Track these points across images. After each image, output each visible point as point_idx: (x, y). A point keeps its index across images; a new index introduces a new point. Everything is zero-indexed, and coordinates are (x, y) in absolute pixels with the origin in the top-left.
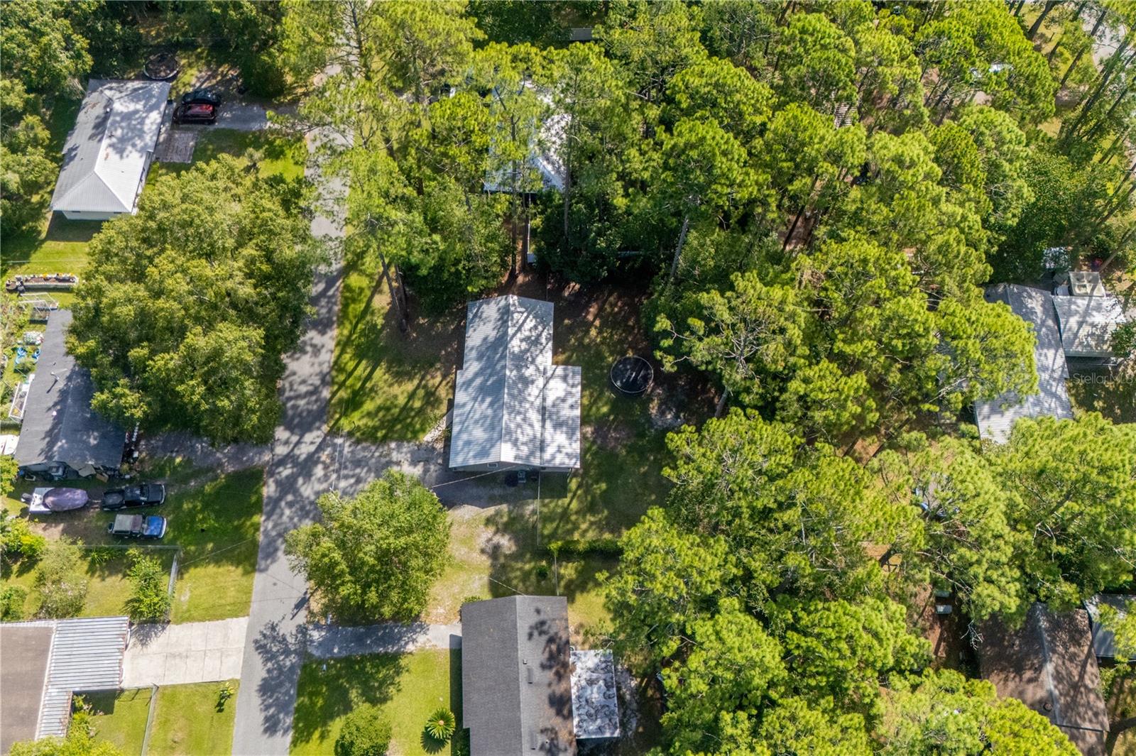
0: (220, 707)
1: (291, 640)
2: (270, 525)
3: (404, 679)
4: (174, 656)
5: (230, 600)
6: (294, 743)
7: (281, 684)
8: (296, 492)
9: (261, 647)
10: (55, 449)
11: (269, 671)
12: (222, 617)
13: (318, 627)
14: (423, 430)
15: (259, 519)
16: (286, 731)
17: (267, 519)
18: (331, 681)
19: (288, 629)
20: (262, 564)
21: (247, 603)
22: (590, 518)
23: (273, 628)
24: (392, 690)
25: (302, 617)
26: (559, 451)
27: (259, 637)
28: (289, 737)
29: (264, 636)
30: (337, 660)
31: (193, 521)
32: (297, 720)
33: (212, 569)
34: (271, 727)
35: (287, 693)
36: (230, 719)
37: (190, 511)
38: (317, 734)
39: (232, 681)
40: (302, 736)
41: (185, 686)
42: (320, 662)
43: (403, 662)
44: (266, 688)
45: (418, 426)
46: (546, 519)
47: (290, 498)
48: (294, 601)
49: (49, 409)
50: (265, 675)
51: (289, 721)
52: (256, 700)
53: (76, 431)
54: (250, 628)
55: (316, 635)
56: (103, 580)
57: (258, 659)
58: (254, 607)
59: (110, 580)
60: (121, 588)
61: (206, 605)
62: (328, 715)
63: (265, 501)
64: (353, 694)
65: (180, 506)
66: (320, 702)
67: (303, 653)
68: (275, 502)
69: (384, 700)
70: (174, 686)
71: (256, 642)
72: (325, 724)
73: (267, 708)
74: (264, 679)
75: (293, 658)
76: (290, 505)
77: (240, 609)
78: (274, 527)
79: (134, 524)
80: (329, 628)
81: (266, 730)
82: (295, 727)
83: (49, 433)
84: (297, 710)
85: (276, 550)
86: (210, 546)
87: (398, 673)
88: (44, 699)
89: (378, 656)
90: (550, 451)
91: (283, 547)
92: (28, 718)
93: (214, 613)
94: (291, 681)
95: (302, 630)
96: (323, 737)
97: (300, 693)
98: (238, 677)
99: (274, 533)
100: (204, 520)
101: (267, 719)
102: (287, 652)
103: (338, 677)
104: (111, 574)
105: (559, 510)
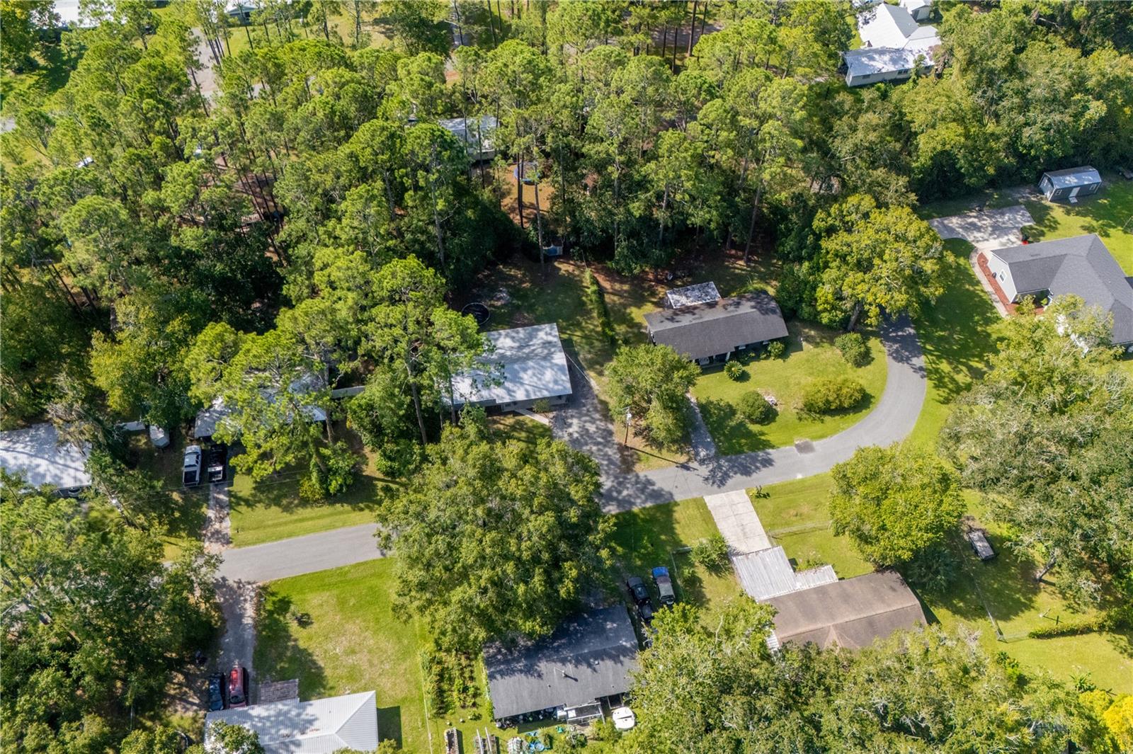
0: (766, 496)
1: (711, 467)
2: (638, 501)
3: (714, 399)
4: (745, 534)
5: (696, 512)
6: (773, 447)
7: (741, 464)
8: (610, 490)
9: (722, 482)
10: (628, 645)
11: (735, 473)
12: (709, 512)
13: (697, 454)
14: (543, 426)
15: (635, 509)
16: (768, 454)
17: (634, 504)
18: (729, 438)
19: (704, 471)
20: (667, 496)
21: (695, 500)
22: (584, 324)
23: (707, 479)
24: (722, 404)
25: (694, 465)
26: (550, 334)
27: (715, 486)
28: (770, 451)
29: (713, 483)
30: (713, 438)
31: (649, 554)
32: (759, 449)
33: (678, 529)
34: (768, 462)
35: (745, 459)
36: (773, 488)
37: (640, 559)
38: (763, 438)
39: (748, 493)
40: (767, 445)
41: (761, 520)
42: (718, 447)
43: (704, 402)
44: (746, 472)
45: (541, 430)
46: (591, 345)
47: (615, 494)
48: (685, 472)
49: (595, 670)
50: (739, 475)
51: (761, 454)
52: (754, 475)
53: (607, 638)
54: (710, 493)
55: (703, 453)
56: (710, 600)
57: (730, 482)
58: (696, 495)
59: (708, 596)
60: (710, 584)
61: (705, 525)
62: (749, 434)
63: (622, 510)
64: (733, 423)
65: (640, 567)
66: (743, 441)
67: (717, 457)
68: (620, 503)
69: (730, 406)
70: (764, 527)
71: (719, 487)
72: (755, 435)
73: (757, 468)
74: (742, 474)
75: (722, 462)
76: (619, 492)
77: (701, 505)
78: (639, 497)
79: (665, 581)
80: (695, 447)
81: (772, 465)
82: (763, 449)
83: (615, 659)
84: (753, 451)
85: (653, 490)
86: (663, 537)
87: (712, 403)
88: (805, 587)
89: (704, 417)
90: (550, 338)
91: (651, 487)
92: (821, 591)
93: (707, 517)
94: (737, 459)
95: (702, 462)
96: (763, 434)
97: (741, 452)
98: (744, 491)
99: (643, 497)
100: (645, 548)
101: (765, 466)
102: (720, 467)
103: (724, 434)
104: (704, 596)
105: (584, 341)
